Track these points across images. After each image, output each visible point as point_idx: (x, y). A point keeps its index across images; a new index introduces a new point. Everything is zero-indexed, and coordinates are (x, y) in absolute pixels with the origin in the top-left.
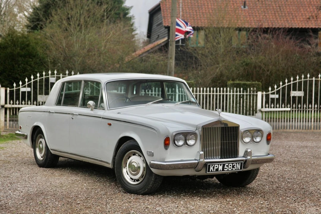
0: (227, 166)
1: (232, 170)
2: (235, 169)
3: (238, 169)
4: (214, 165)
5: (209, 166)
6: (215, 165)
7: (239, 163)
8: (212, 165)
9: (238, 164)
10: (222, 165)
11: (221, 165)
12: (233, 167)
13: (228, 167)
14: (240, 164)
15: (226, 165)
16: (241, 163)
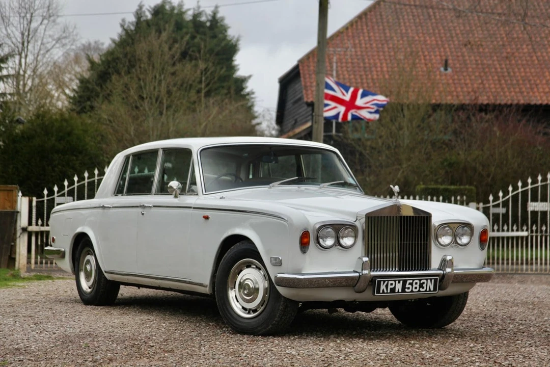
0: (410, 284)
1: (419, 291)
2: (424, 290)
3: (430, 290)
4: (388, 281)
5: (379, 282)
6: (390, 282)
7: (431, 280)
8: (384, 282)
9: (429, 281)
10: (401, 282)
11: (399, 282)
12: (421, 286)
13: (412, 286)
14: (433, 280)
15: (408, 282)
16: (436, 280)
